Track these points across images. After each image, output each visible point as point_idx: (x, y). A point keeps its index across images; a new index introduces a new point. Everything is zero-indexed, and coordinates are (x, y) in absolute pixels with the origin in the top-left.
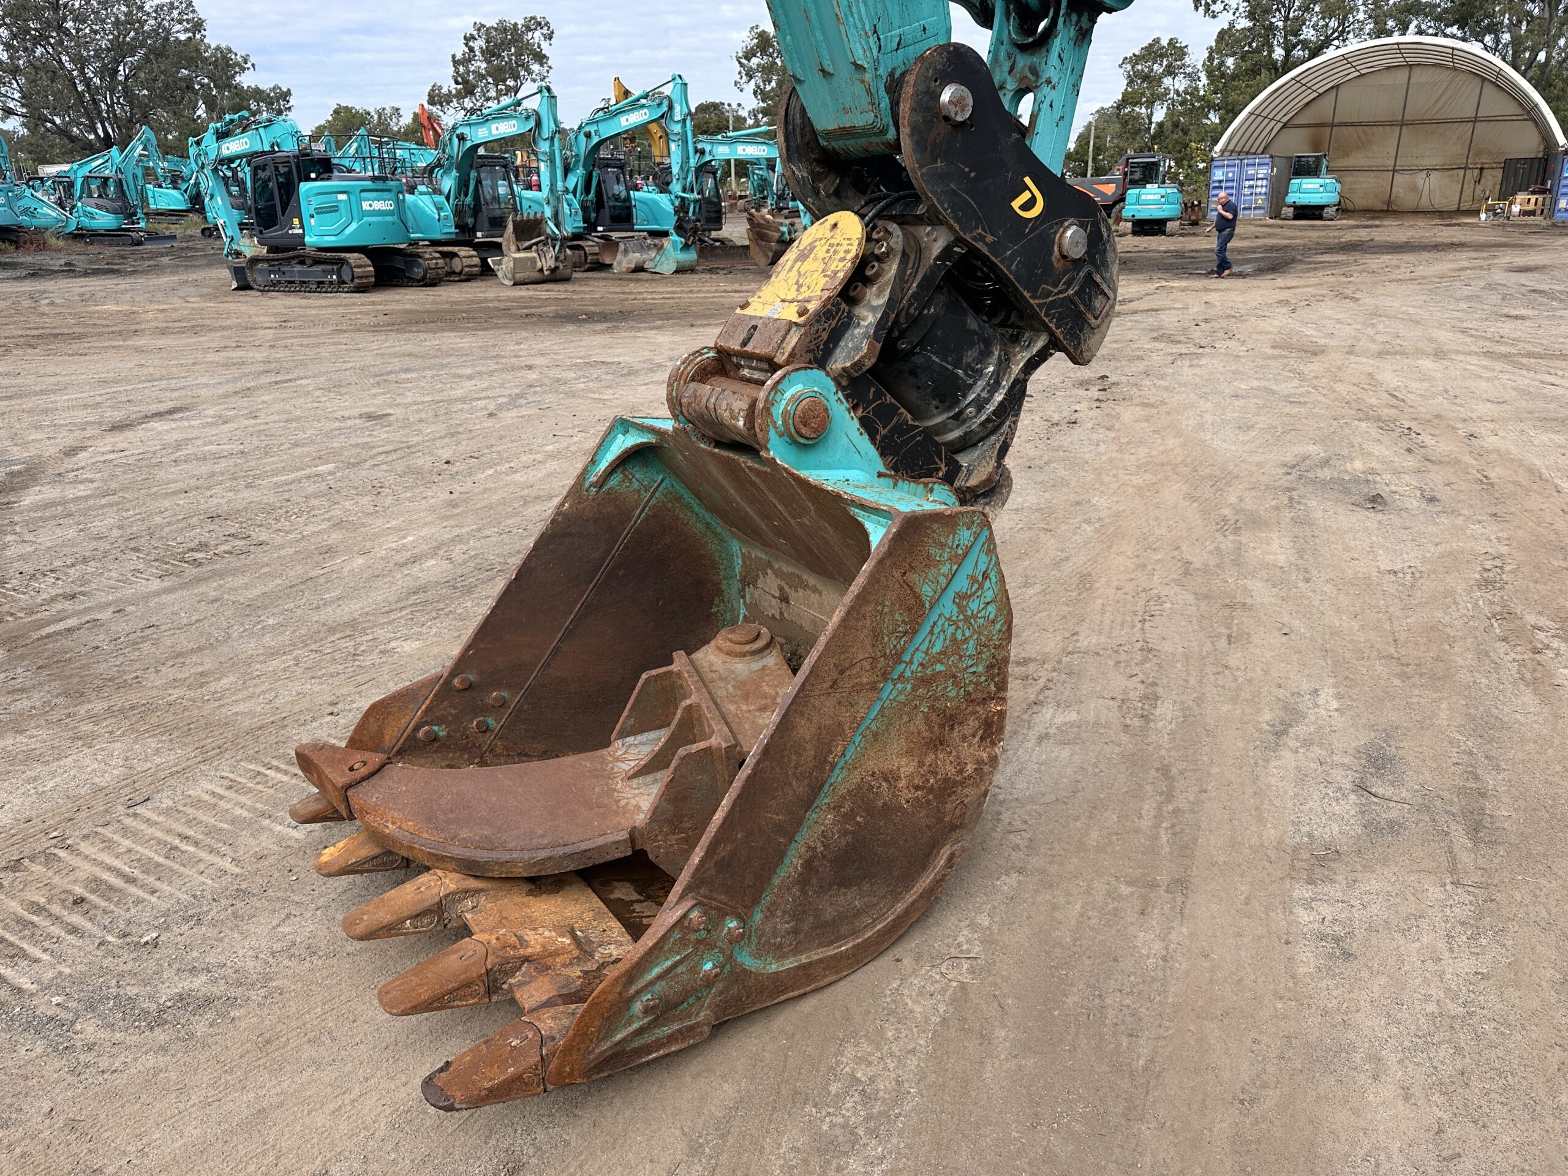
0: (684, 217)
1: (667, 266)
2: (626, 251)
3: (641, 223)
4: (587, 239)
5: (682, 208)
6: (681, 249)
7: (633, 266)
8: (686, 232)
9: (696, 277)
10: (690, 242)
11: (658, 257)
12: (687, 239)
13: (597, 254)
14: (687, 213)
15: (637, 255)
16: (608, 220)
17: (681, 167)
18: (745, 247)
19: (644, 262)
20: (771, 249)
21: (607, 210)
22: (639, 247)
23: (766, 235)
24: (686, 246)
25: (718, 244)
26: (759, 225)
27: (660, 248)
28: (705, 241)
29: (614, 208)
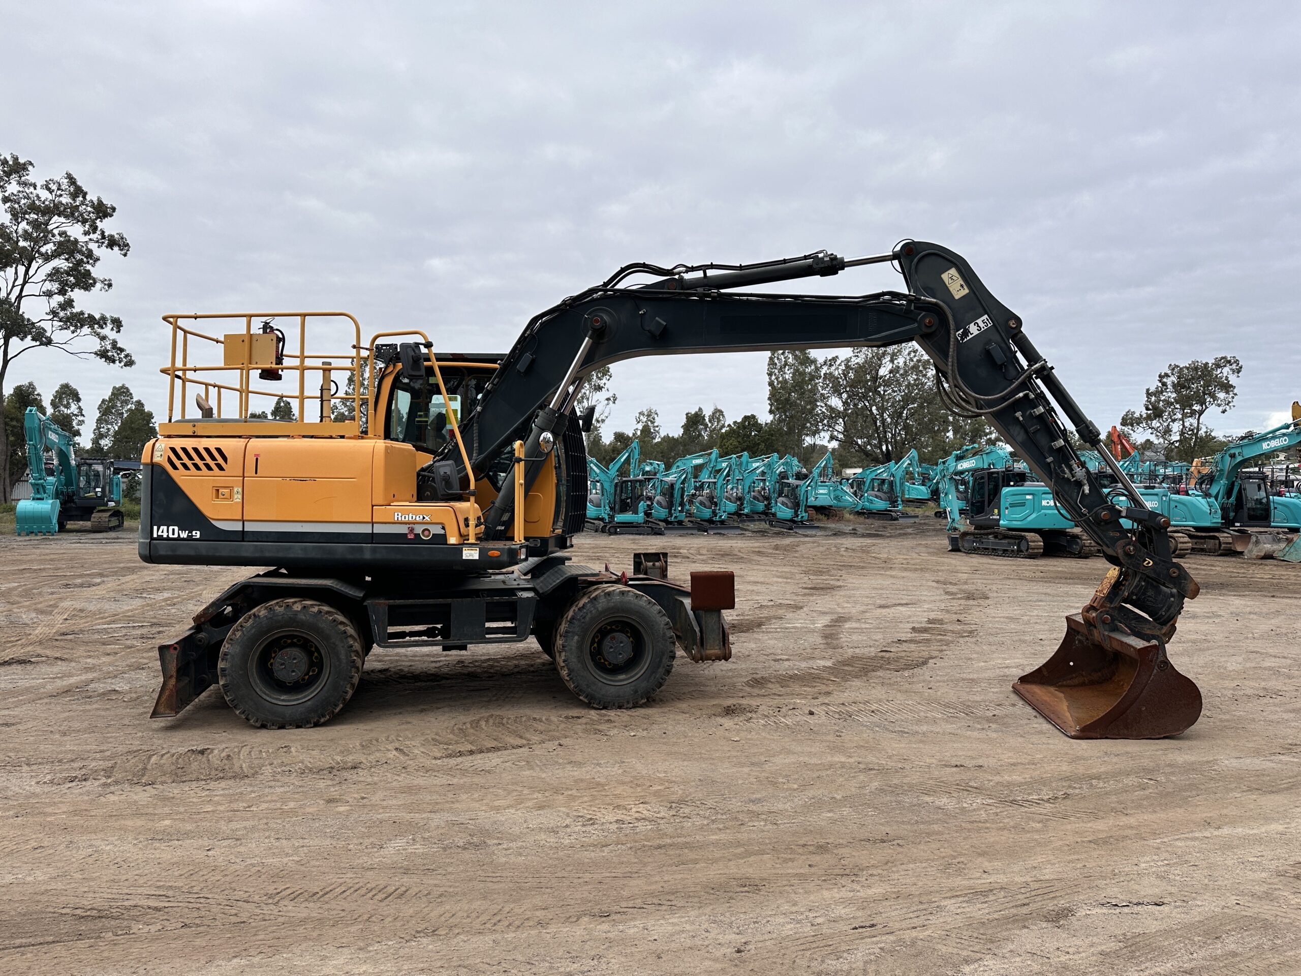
1: (1296, 557)
2: (1257, 542)
3: (1278, 520)
4: (1224, 532)
7: (1263, 554)
11: (1287, 549)
13: (1230, 544)
15: (1268, 546)
16: (1246, 518)
19: (1274, 552)
21: (1245, 510)
22: (1271, 539)
27: (1290, 542)
29: (1254, 509)
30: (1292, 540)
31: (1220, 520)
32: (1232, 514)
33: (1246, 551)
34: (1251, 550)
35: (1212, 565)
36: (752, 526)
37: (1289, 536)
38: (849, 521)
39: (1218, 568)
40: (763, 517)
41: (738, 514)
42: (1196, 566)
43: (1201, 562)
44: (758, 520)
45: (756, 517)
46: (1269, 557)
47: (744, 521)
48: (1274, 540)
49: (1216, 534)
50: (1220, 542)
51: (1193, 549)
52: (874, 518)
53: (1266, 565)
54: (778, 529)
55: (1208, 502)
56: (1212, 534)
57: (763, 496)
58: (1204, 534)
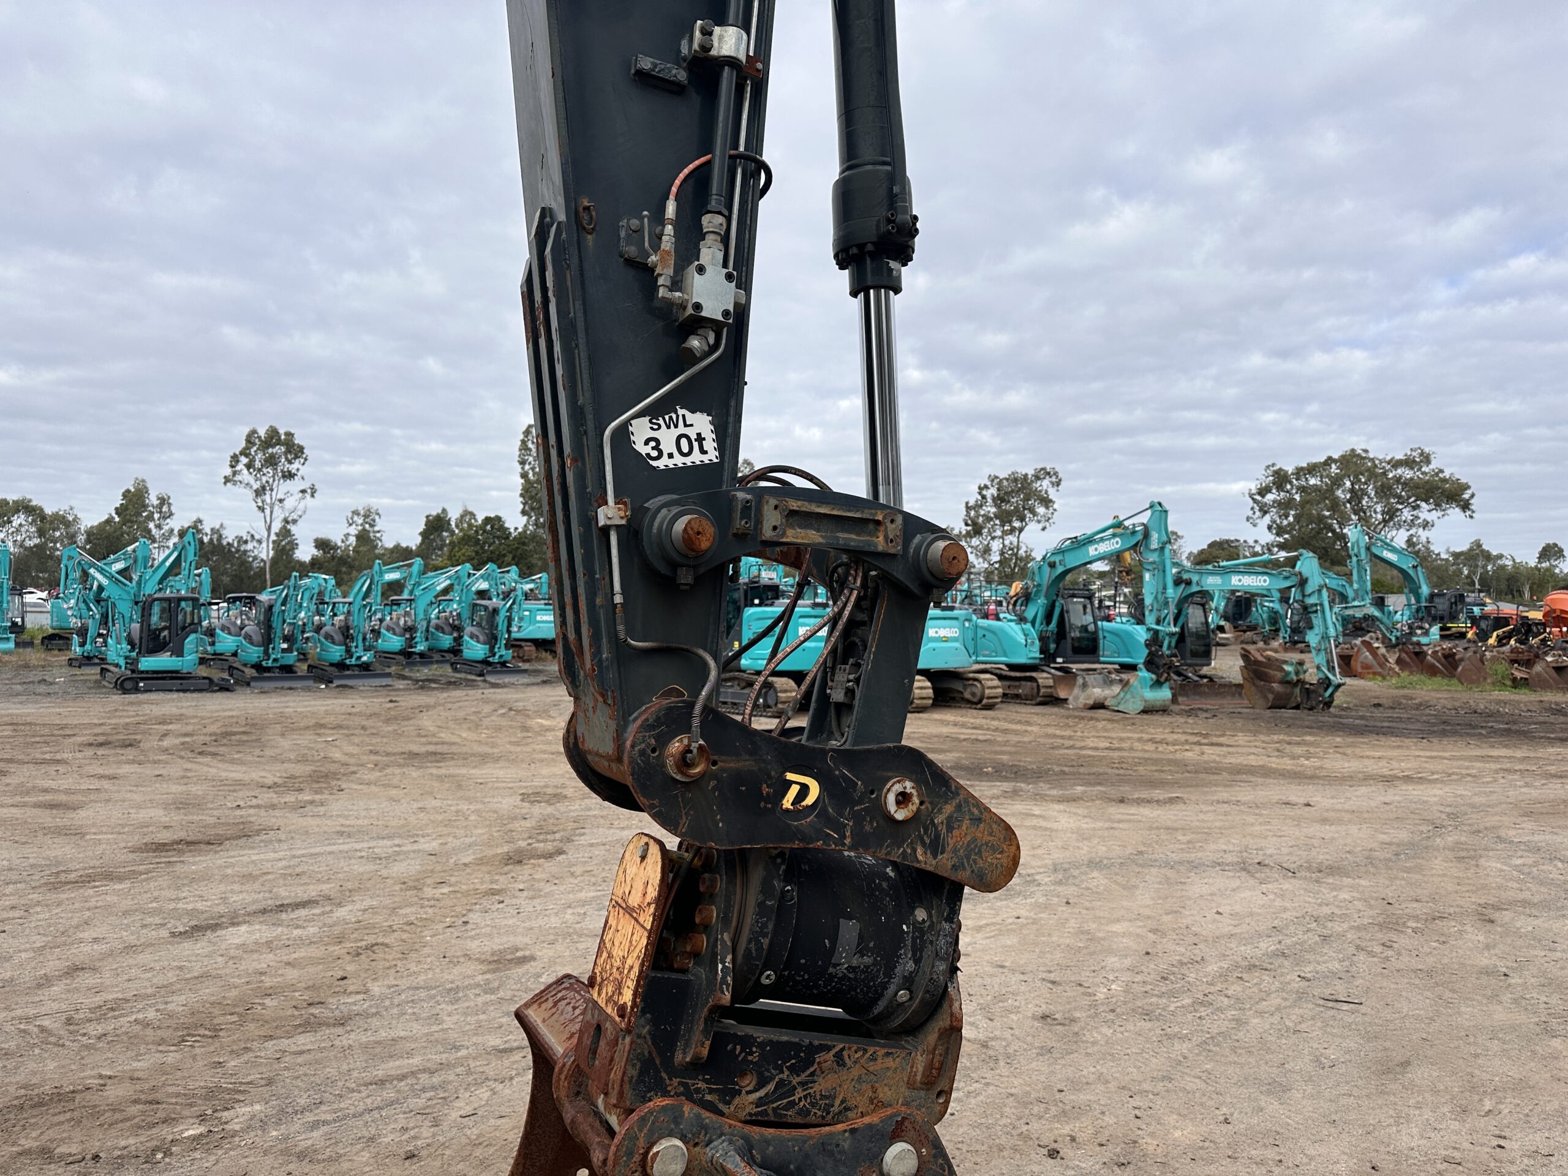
0: (1157, 651)
1: (1133, 706)
2: (1085, 685)
3: (1109, 654)
4: (1043, 671)
5: (1155, 641)
6: (1152, 686)
7: (1091, 702)
8: (1158, 668)
9: (1167, 719)
10: (1162, 679)
11: (1122, 694)
12: (1159, 676)
13: (1050, 687)
14: (1161, 646)
15: (1098, 691)
16: (1069, 652)
17: (1156, 597)
18: (1239, 686)
19: (1106, 699)
20: (1271, 690)
21: (1069, 641)
22: (1101, 681)
23: (1266, 674)
24: (1158, 684)
25: (1205, 680)
26: (1256, 662)
27: (1125, 684)
28: (1188, 678)
29: (1079, 639)
30: (1128, 680)
31: (1038, 655)
32: (1052, 646)
33: (1071, 698)
34: (1079, 697)
36: (425, 672)
41: (406, 654)
43: (1014, 716)
44: (438, 662)
45: (437, 657)
46: (1099, 706)
50: (1038, 686)
51: (1005, 695)
53: (1098, 718)
54: (462, 675)
55: (1023, 630)
56: (1028, 674)
57: (451, 625)
58: (1018, 674)
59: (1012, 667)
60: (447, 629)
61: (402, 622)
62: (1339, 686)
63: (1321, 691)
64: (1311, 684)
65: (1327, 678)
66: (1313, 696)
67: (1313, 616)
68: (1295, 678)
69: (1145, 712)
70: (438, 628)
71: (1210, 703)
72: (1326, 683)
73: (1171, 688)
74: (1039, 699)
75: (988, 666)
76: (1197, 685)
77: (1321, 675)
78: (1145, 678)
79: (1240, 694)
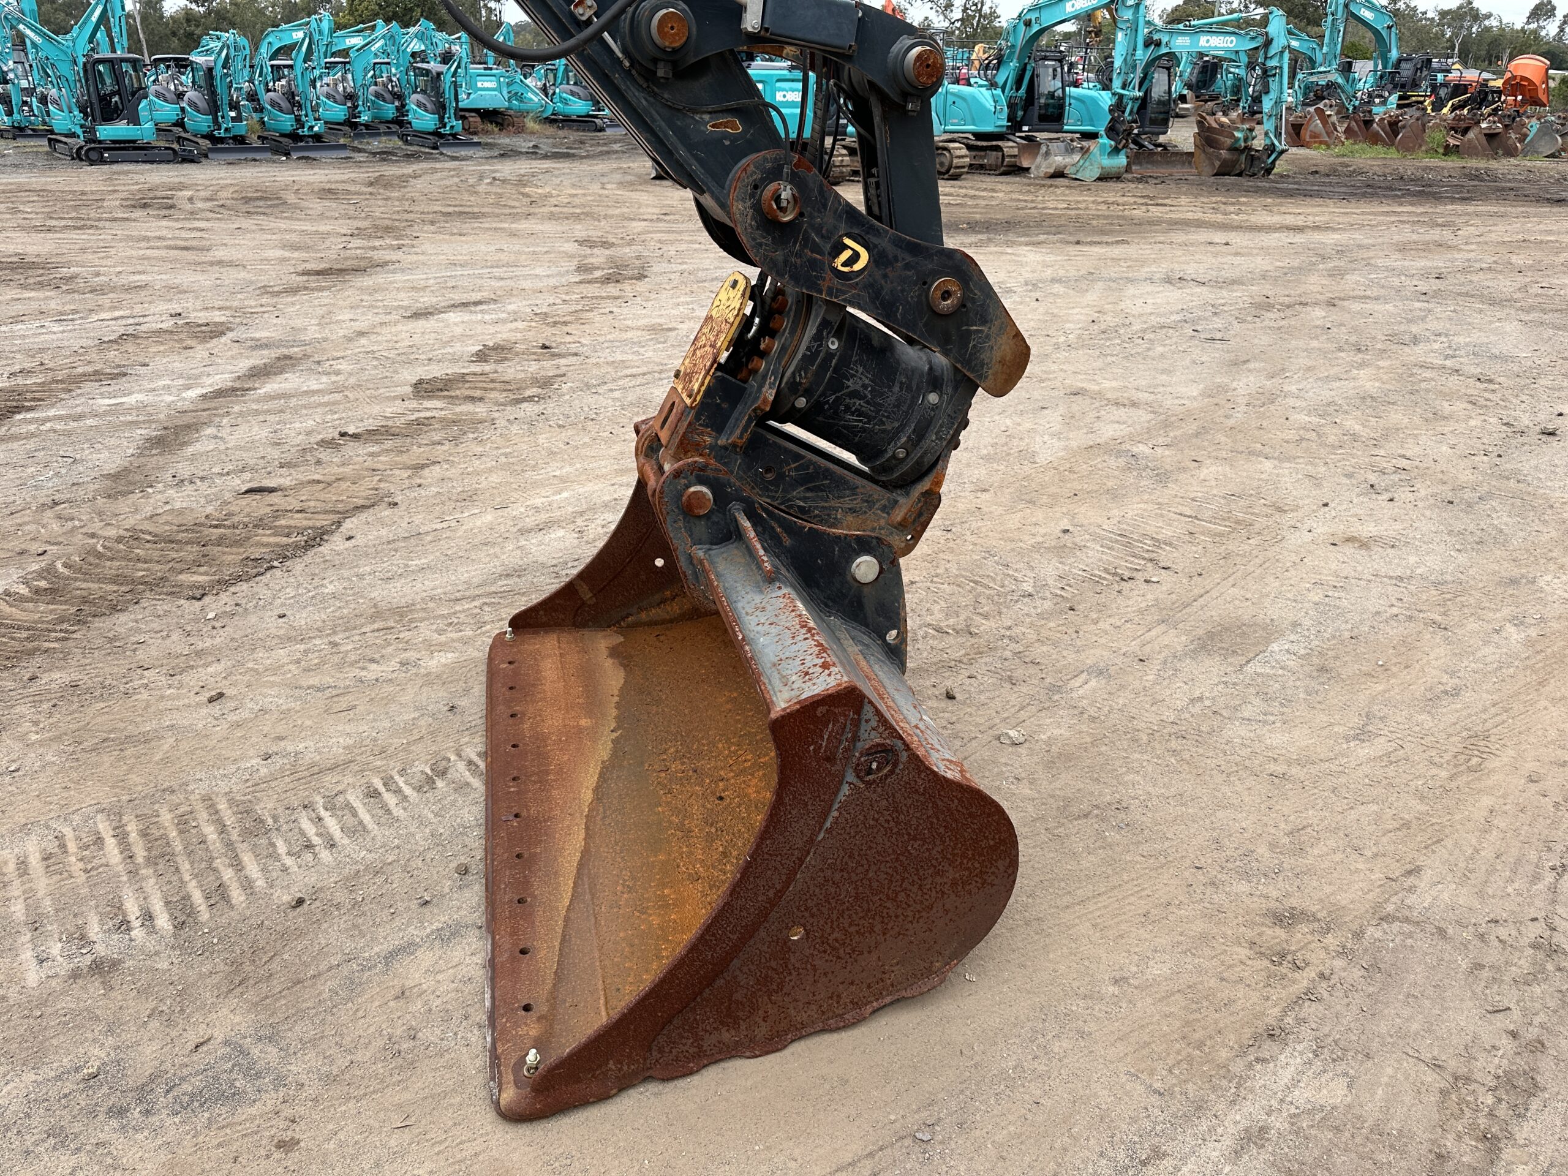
0: (1119, 116)
1: (1090, 173)
2: (1047, 154)
3: (1072, 123)
4: (1009, 140)
5: (1119, 106)
6: (1110, 153)
7: (1052, 171)
8: (1118, 135)
9: (1121, 185)
10: (1120, 147)
11: (1082, 162)
12: (1118, 143)
13: (1015, 156)
14: (1123, 112)
15: (1059, 159)
16: (1036, 119)
17: (1125, 59)
18: (1190, 154)
19: (1065, 167)
20: (1218, 157)
21: (1036, 107)
22: (1063, 149)
23: (1216, 141)
24: (1116, 151)
25: (1160, 149)
26: (1210, 129)
27: (1085, 151)
28: (1144, 146)
29: (1047, 105)
30: (1089, 149)
31: (1005, 123)
32: (1020, 113)
33: (1033, 168)
34: (1041, 166)
35: (993, 190)
36: (375, 144)
37: (1085, 144)
38: (533, 133)
39: (1001, 195)
40: (395, 128)
41: (351, 123)
42: (972, 192)
43: (980, 185)
44: (386, 134)
45: (383, 128)
46: (1059, 174)
47: (362, 136)
48: (1067, 150)
49: (1000, 143)
50: (1003, 155)
51: (971, 166)
52: (570, 128)
53: (1057, 187)
54: (416, 148)
55: (993, 96)
56: (994, 143)
57: (391, 92)
58: (984, 144)
59: (979, 136)
60: (388, 96)
61: (341, 89)
62: (1283, 152)
63: (1265, 157)
64: (1257, 151)
65: (1273, 144)
66: (1256, 162)
67: (1271, 79)
68: (1243, 145)
69: (1100, 179)
70: (378, 95)
71: (1161, 171)
72: (1271, 149)
73: (1128, 157)
74: (1003, 169)
75: (956, 135)
76: (1151, 153)
77: (1268, 142)
78: (1105, 144)
79: (1190, 163)
